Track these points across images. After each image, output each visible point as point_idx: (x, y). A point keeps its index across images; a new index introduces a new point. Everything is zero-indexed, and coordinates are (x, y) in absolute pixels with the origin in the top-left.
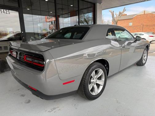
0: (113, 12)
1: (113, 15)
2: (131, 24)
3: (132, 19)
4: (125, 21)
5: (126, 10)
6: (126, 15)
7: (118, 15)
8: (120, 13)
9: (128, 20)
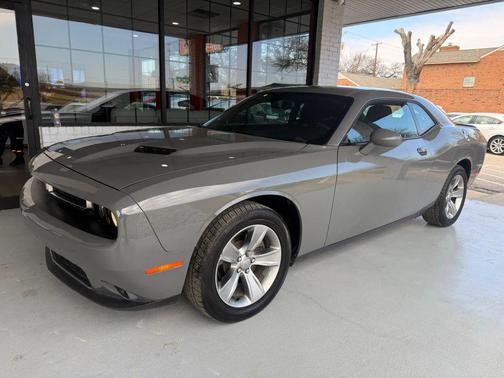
0: (410, 34)
1: (407, 47)
2: (470, 82)
3: (474, 66)
4: (452, 69)
5: (453, 31)
6: (457, 48)
7: (425, 48)
8: (434, 41)
9: (461, 68)
